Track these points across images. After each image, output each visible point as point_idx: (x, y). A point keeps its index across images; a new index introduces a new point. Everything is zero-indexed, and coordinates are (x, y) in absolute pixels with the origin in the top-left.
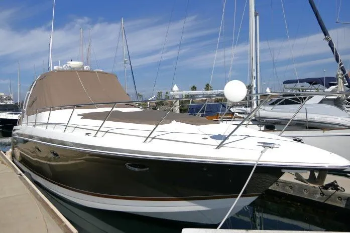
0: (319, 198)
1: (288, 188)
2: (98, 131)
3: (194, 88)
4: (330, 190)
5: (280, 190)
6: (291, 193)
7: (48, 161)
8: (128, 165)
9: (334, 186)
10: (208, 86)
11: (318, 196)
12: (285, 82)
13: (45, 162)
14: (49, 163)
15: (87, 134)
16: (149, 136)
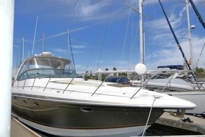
0: (181, 127)
1: (165, 122)
2: (65, 90)
3: (107, 70)
4: (186, 122)
5: (161, 123)
6: (167, 124)
7: (31, 109)
8: (82, 109)
9: (188, 120)
10: (114, 68)
11: (181, 125)
12: (158, 67)
13: (29, 109)
14: (31, 110)
15: (58, 92)
16: (94, 92)
